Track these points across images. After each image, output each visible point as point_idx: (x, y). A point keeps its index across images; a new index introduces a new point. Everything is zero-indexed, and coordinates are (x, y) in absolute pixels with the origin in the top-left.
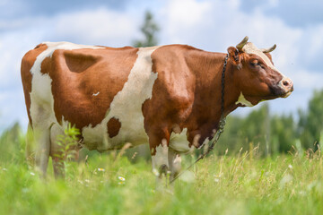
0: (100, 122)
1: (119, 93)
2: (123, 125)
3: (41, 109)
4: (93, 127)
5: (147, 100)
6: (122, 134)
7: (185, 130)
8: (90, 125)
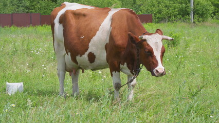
0: (84, 54)
1: (94, 37)
2: (96, 57)
3: (59, 45)
4: (81, 56)
5: (107, 44)
6: (97, 62)
7: (126, 63)
8: (79, 55)
